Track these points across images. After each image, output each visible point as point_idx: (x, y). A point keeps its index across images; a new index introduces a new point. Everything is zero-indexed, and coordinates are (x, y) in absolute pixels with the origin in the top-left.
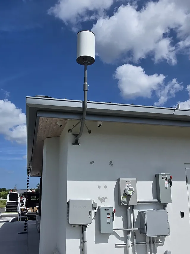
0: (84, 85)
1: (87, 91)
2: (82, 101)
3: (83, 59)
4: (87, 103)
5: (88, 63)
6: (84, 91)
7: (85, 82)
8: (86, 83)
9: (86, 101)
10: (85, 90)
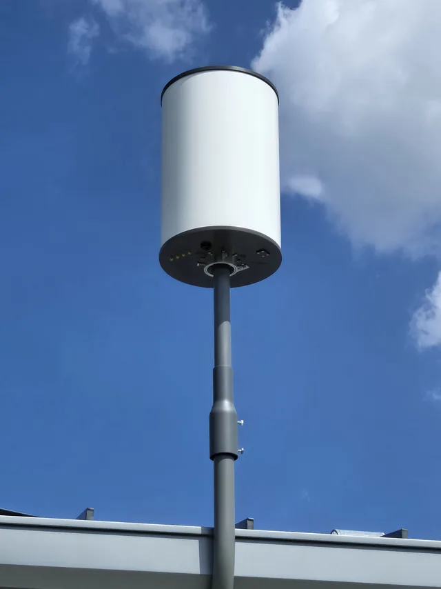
0: (215, 419)
1: (234, 457)
2: (197, 529)
3: (206, 245)
4: (239, 538)
5: (237, 270)
6: (212, 458)
7: (217, 397)
8: (227, 406)
9: (230, 529)
10: (217, 456)
